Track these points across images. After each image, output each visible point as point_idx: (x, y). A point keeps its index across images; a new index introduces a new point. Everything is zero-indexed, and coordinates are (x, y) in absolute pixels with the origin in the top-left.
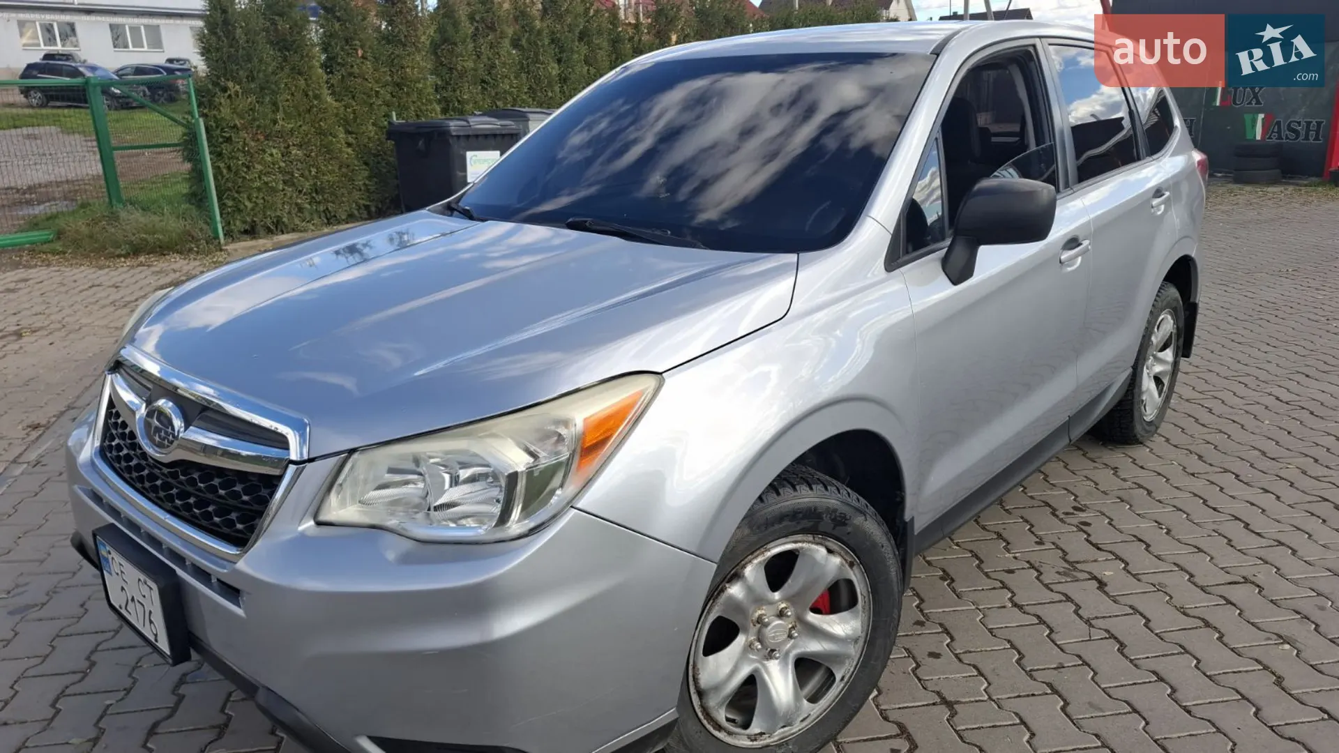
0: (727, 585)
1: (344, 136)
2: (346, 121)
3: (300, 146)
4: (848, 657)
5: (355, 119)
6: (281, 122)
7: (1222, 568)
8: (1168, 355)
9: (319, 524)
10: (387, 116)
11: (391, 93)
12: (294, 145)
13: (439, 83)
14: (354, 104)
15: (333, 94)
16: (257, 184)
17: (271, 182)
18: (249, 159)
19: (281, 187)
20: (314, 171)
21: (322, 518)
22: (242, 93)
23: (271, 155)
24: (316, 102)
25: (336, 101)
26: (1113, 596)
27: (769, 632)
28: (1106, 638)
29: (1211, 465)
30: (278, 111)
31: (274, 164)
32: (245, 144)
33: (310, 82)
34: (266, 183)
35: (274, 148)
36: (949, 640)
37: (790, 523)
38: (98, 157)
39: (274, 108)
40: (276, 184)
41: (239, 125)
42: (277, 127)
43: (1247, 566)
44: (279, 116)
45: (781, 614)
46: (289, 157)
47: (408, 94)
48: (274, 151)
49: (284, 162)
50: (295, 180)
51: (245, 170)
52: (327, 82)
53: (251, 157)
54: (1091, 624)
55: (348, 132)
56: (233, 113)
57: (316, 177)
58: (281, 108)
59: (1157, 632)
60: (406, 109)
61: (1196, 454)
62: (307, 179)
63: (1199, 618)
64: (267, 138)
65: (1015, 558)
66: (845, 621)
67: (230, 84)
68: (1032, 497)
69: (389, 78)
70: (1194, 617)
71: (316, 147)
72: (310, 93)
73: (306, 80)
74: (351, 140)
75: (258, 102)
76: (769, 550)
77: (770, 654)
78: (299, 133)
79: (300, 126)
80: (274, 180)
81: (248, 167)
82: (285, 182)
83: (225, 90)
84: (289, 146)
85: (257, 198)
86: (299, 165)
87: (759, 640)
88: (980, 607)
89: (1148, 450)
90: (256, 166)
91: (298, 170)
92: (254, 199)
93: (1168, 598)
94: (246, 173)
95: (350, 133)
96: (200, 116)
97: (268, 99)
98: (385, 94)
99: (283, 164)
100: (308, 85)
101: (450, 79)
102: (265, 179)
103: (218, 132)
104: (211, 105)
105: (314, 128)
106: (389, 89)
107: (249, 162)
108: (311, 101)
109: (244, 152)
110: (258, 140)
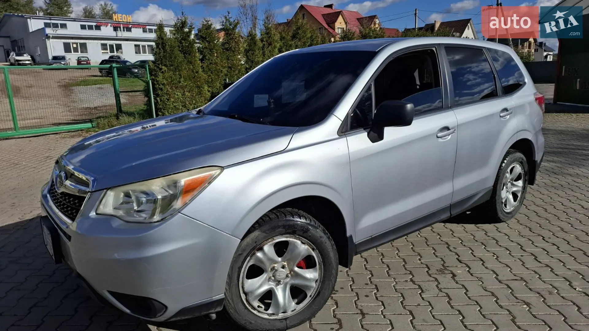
0: (256, 252)
1: (207, 88)
2: (208, 82)
3: (189, 92)
4: (312, 287)
5: (212, 81)
6: (182, 82)
7: (513, 274)
8: (520, 183)
9: (97, 214)
10: (225, 80)
11: (227, 71)
12: (187, 91)
13: (247, 67)
14: (212, 75)
15: (204, 71)
16: (172, 106)
17: (177, 106)
18: (169, 96)
19: (181, 108)
20: (194, 102)
21: (99, 212)
22: (168, 71)
23: (178, 95)
24: (196, 74)
25: (205, 74)
26: (456, 281)
27: (278, 274)
28: (445, 296)
29: (534, 233)
30: (181, 78)
31: (178, 99)
32: (167, 91)
33: (194, 66)
34: (175, 106)
35: (179, 92)
36: (376, 291)
37: (282, 230)
38: (114, 95)
39: (180, 77)
40: (179, 106)
41: (166, 83)
42: (181, 84)
43: (525, 274)
44: (182, 79)
45: (283, 267)
46: (185, 96)
47: (234, 71)
48: (179, 94)
49: (183, 98)
50: (186, 105)
51: (167, 100)
52: (202, 66)
53: (170, 96)
54: (441, 290)
55: (209, 87)
56: (163, 78)
57: (195, 104)
58: (182, 77)
59: (469, 296)
60: (233, 77)
61: (529, 228)
62: (191, 105)
63: (491, 292)
64: (176, 88)
65: (422, 263)
66: (311, 273)
67: (163, 67)
68: (442, 240)
69: (226, 65)
70: (489, 291)
71: (196, 92)
72: (195, 71)
73: (193, 65)
74: (209, 89)
75: (173, 74)
76: (275, 240)
77: (278, 282)
78: (189, 86)
79: (190, 84)
80: (178, 105)
81: (168, 100)
82: (182, 106)
83: (161, 69)
84: (185, 91)
85: (171, 112)
86: (189, 100)
87: (274, 276)
88: (396, 280)
89: (507, 225)
90: (171, 99)
91: (188, 101)
92: (170, 112)
93: (481, 283)
94: (167, 102)
95: (210, 87)
96: (150, 79)
97: (178, 73)
98: (225, 71)
99: (182, 99)
100: (194, 68)
101: (252, 65)
102: (174, 104)
103: (158, 86)
104: (156, 76)
105: (195, 84)
106: (226, 69)
107: (169, 98)
108: (195, 74)
109: (167, 94)
110: (173, 89)
